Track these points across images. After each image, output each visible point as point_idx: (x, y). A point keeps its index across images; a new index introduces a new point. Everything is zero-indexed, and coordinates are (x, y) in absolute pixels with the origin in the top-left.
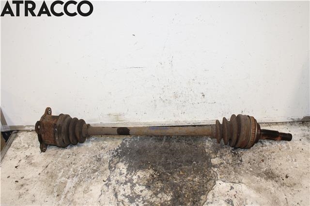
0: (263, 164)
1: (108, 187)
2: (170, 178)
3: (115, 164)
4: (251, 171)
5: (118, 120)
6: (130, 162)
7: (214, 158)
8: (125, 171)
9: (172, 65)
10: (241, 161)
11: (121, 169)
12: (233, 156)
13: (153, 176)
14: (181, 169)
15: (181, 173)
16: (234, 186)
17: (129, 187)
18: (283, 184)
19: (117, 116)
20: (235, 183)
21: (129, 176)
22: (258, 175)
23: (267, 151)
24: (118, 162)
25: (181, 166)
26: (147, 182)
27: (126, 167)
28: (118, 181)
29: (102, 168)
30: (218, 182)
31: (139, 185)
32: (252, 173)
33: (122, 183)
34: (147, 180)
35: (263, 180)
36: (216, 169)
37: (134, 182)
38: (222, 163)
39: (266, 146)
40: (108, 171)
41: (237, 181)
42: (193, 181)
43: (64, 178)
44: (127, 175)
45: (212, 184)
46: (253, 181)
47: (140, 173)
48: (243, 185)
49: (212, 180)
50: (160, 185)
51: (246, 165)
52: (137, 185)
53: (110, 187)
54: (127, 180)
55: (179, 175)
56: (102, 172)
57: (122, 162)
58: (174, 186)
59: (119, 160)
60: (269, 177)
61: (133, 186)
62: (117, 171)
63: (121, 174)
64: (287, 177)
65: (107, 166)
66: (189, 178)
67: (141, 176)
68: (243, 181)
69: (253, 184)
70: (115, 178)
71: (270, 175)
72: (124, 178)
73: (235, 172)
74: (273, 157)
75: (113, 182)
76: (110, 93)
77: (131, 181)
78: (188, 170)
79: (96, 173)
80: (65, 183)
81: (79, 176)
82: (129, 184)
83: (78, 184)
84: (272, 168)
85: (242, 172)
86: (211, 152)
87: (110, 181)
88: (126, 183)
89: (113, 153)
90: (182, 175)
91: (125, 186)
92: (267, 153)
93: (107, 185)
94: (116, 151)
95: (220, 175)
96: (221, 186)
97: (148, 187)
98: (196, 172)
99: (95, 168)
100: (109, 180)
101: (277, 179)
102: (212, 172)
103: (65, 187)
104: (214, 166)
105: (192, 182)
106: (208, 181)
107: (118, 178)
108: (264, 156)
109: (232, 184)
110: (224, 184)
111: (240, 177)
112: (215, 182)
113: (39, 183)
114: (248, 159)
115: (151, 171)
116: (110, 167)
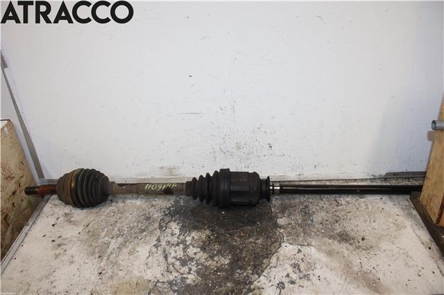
0: (337, 225)
1: (157, 248)
2: (229, 240)
3: (167, 224)
4: (322, 233)
5: (171, 175)
6: (183, 222)
7: (281, 218)
8: (177, 231)
9: (234, 111)
10: (312, 221)
11: (173, 229)
12: (302, 216)
13: (209, 237)
14: (242, 230)
15: (242, 234)
16: (302, 249)
17: (181, 249)
18: (358, 248)
19: (171, 170)
20: (303, 245)
21: (182, 237)
22: (330, 237)
23: (343, 210)
24: (170, 222)
25: (242, 226)
26: (202, 244)
27: (178, 228)
28: (169, 242)
29: (151, 228)
30: (283, 245)
31: (194, 247)
32: (324, 235)
33: (173, 245)
34: (203, 241)
35: (336, 243)
36: (282, 231)
37: (188, 243)
38: (289, 224)
39: (341, 205)
40: (158, 230)
41: (306, 244)
42: (256, 243)
43: (107, 238)
44: (179, 235)
45: (277, 246)
46: (324, 244)
47: (195, 234)
48: (312, 248)
49: (278, 242)
50: (217, 247)
51: (317, 226)
52: (191, 247)
53: (159, 248)
54: (180, 241)
55: (240, 237)
56: (152, 232)
57: (175, 221)
58: (233, 249)
59: (172, 218)
60: (343, 240)
61: (186, 247)
62: (169, 231)
63: (172, 235)
64: (363, 239)
65: (156, 225)
66: (251, 240)
67: (196, 237)
68: (313, 244)
69: (323, 247)
70: (166, 239)
71: (344, 237)
72: (176, 239)
73: (304, 233)
74: (349, 217)
75: (163, 243)
76: (163, 142)
77: (184, 242)
78: (251, 231)
79: (144, 233)
80: (108, 244)
81: (124, 236)
82: (181, 246)
83: (123, 245)
84: (347, 229)
85: (313, 234)
86: (278, 211)
87: (160, 242)
88: (178, 244)
89: (165, 211)
90: (242, 237)
91: (177, 247)
92: (342, 213)
93: (156, 246)
94: (169, 209)
95: (287, 236)
96: (288, 249)
97: (203, 249)
98: (260, 233)
99: (142, 228)
100: (159, 240)
101: (352, 241)
102: (278, 234)
103: (108, 248)
104: (280, 227)
105: (254, 245)
106: (273, 243)
107: (169, 238)
108: (338, 216)
109: (300, 247)
110: (291, 247)
111: (310, 240)
112: (280, 244)
113: (79, 243)
114: (320, 219)
115: (208, 232)
116: (160, 227)
